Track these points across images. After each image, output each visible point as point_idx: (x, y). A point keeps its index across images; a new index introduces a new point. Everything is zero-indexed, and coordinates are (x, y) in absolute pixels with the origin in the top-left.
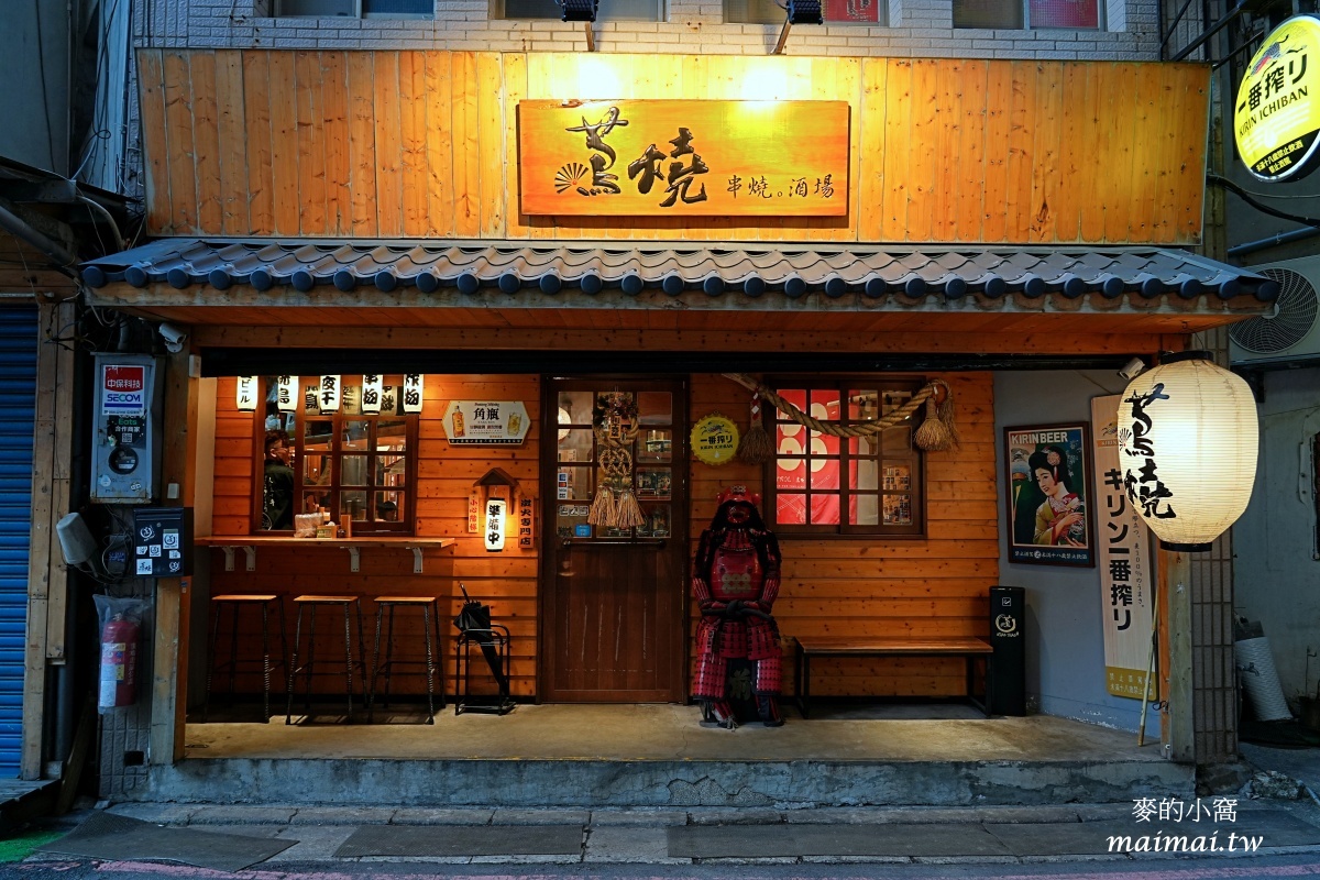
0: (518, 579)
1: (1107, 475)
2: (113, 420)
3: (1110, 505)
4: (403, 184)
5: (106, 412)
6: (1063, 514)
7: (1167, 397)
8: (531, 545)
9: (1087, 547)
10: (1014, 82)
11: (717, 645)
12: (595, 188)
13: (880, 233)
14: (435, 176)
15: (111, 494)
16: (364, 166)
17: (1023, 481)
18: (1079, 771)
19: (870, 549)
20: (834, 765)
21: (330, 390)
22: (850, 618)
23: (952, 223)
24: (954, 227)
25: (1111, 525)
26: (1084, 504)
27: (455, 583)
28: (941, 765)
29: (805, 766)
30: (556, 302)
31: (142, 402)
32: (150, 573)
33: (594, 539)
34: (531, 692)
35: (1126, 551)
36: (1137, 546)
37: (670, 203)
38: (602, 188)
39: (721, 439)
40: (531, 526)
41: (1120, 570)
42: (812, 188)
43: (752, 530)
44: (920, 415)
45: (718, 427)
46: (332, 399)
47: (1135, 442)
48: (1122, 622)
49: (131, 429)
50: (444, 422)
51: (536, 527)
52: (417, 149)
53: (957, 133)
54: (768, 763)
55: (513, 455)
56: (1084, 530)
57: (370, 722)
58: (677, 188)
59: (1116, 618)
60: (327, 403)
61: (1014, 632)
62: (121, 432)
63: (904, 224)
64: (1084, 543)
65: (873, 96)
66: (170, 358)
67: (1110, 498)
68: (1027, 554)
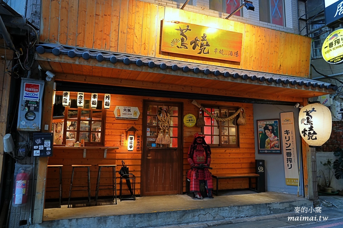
0: (136, 159)
1: (285, 131)
2: (27, 102)
3: (286, 139)
4: (127, 38)
5: (25, 99)
6: (273, 141)
7: (316, 111)
8: (140, 149)
9: (280, 149)
10: (276, 35)
11: (197, 176)
12: (181, 46)
13: (247, 68)
14: (136, 37)
15: (25, 127)
16: (115, 30)
17: (262, 133)
18: (291, 204)
19: (227, 150)
20: (239, 206)
21: (81, 100)
22: (222, 169)
23: (262, 67)
24: (262, 68)
25: (286, 143)
26: (279, 139)
27: (116, 161)
28: (263, 204)
29: (232, 207)
30: (187, 75)
31: (38, 96)
32: (39, 155)
33: (157, 147)
34: (139, 193)
35: (291, 150)
36: (293, 148)
37: (200, 53)
38: (183, 47)
39: (192, 120)
40: (140, 144)
41: (289, 154)
42: (233, 54)
43: (203, 145)
44: (238, 116)
45: (191, 117)
46: (82, 103)
47: (307, 121)
48: (290, 167)
49: (33, 105)
50: (114, 112)
51: (141, 144)
52: (132, 28)
53: (264, 45)
54: (223, 207)
55: (135, 123)
56: (279, 145)
57: (96, 205)
58: (202, 49)
59: (288, 166)
60: (80, 104)
61: (263, 171)
62: (30, 106)
63: (252, 66)
64: (279, 148)
65: (247, 33)
66: (47, 83)
67: (286, 137)
68: (263, 151)
